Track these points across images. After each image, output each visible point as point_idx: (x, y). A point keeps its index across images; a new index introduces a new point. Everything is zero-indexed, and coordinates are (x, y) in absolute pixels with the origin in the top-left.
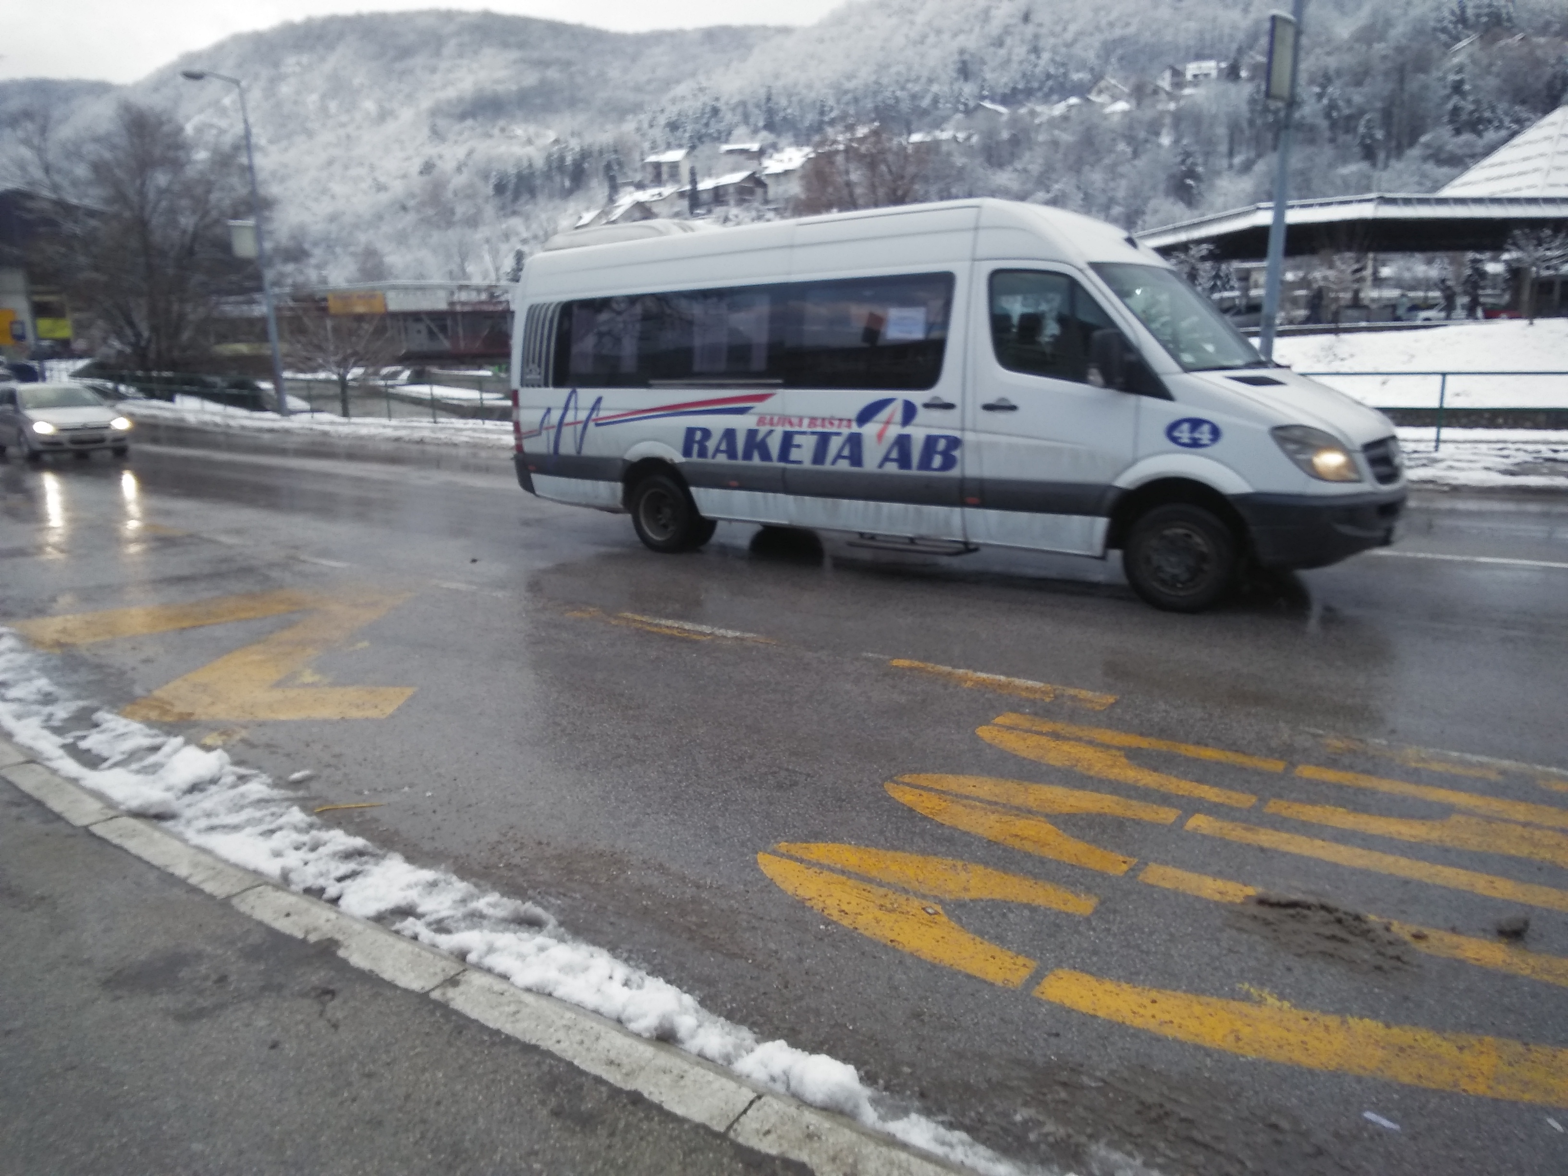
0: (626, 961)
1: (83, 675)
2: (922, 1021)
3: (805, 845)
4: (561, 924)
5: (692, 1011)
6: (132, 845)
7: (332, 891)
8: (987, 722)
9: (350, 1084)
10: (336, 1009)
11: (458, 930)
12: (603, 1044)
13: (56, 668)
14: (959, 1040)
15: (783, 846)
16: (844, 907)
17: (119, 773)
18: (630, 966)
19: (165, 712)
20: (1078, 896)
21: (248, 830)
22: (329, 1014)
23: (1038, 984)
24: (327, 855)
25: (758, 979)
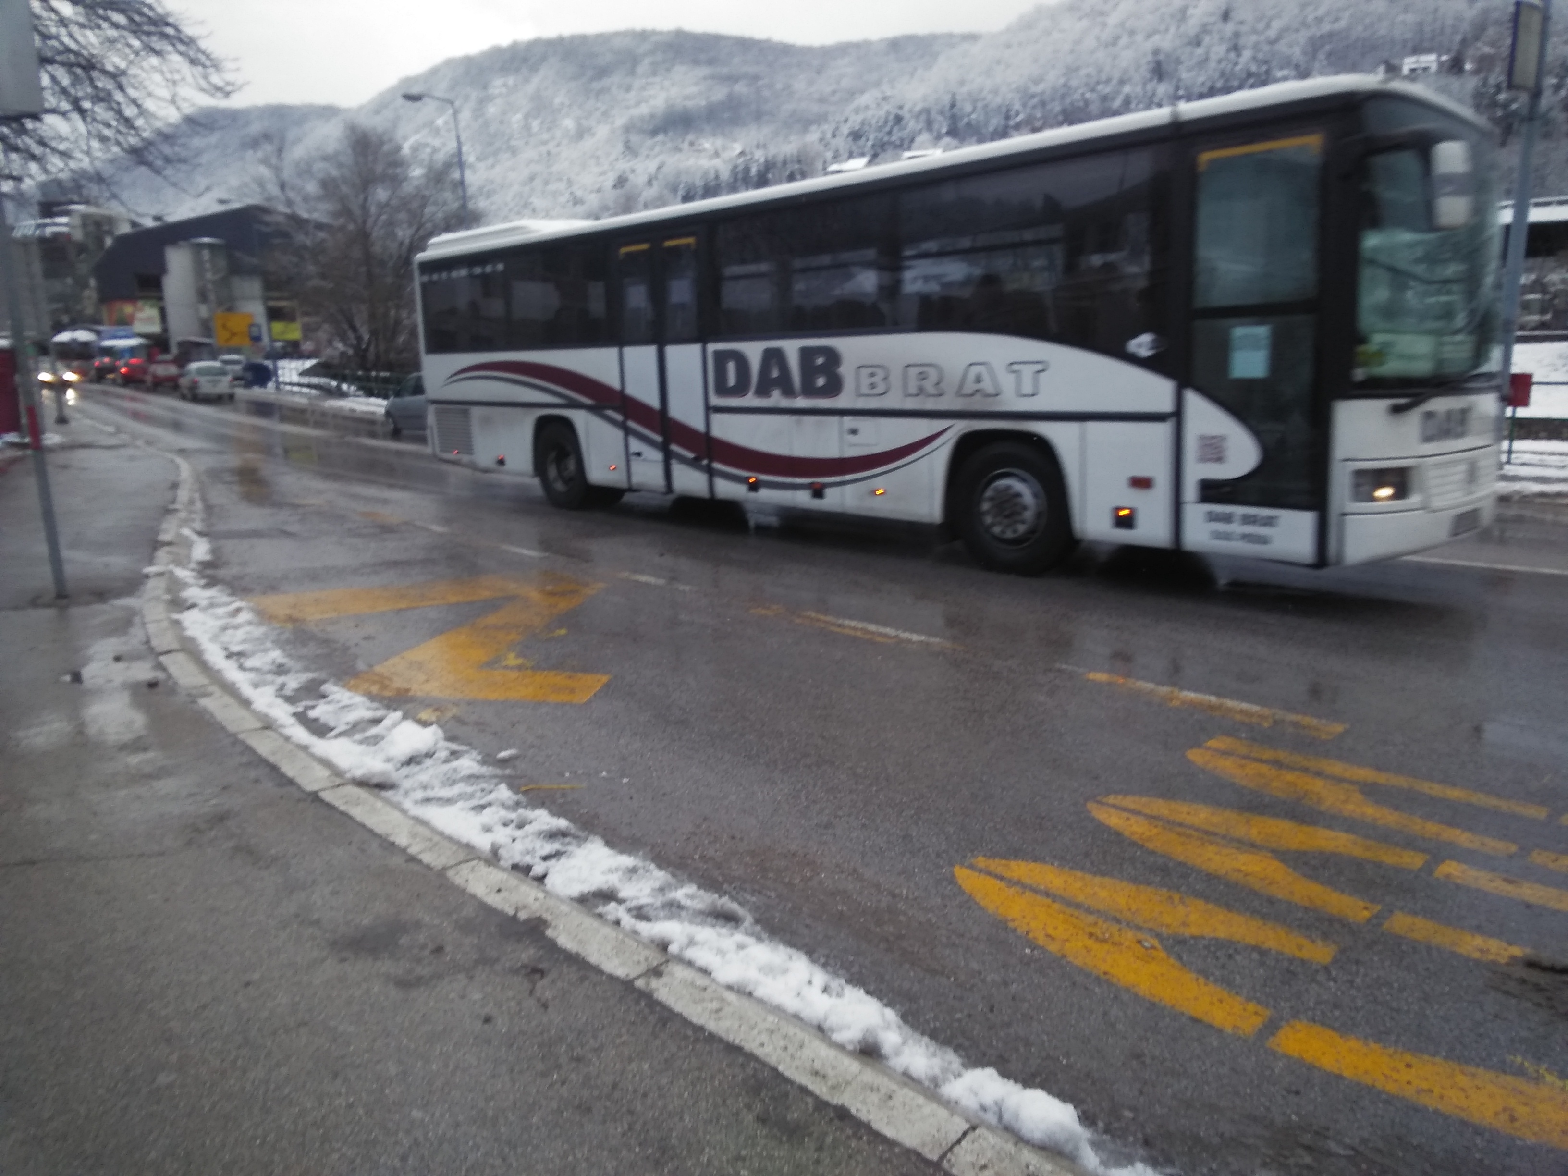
0: (824, 966)
1: (311, 649)
2: (1143, 1063)
3: (1004, 862)
4: (757, 921)
5: (894, 1026)
6: (357, 813)
7: (538, 869)
8: (1197, 745)
9: (558, 1067)
10: (545, 988)
11: (657, 919)
12: (807, 1053)
13: (288, 642)
14: (1186, 1088)
15: (981, 861)
16: (1051, 931)
17: (343, 742)
18: (827, 972)
19: (384, 687)
20: (1313, 941)
21: (460, 804)
22: (538, 993)
23: (1273, 1034)
24: (533, 834)
25: (961, 999)
